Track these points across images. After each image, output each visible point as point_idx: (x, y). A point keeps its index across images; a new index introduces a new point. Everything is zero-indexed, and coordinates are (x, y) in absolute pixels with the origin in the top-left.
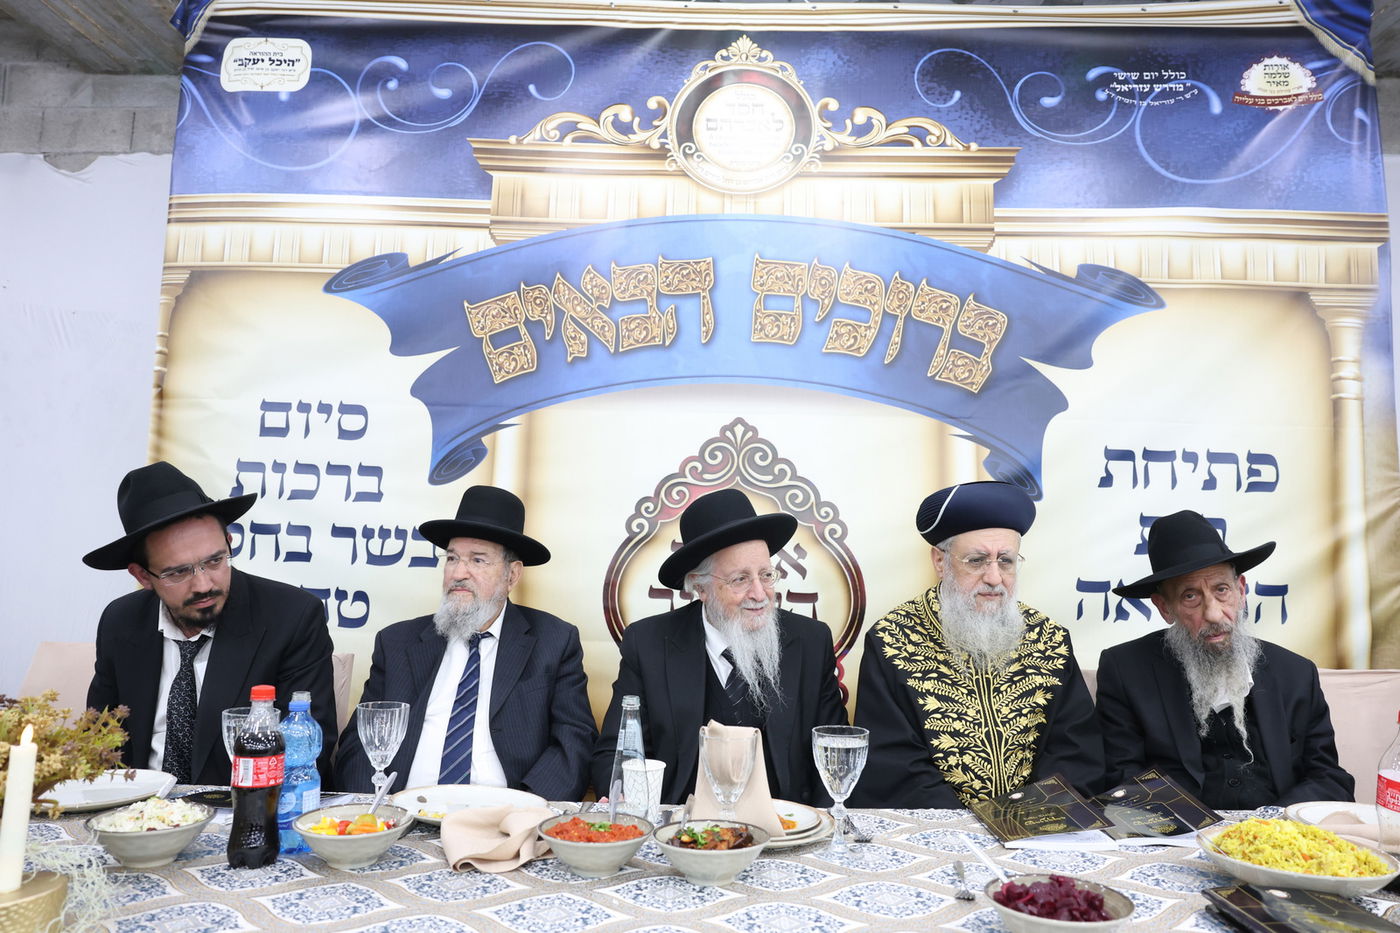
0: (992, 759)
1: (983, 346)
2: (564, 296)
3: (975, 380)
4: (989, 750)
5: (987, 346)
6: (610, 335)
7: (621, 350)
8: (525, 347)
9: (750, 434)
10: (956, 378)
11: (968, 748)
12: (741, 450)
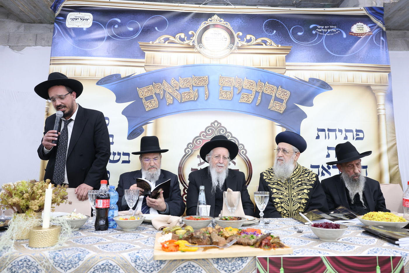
0: (289, 205)
1: (283, 100)
2: (166, 86)
3: (281, 110)
4: (289, 203)
5: (285, 100)
6: (179, 97)
7: (182, 101)
8: (155, 101)
9: (219, 125)
10: (276, 109)
11: (283, 202)
12: (217, 129)
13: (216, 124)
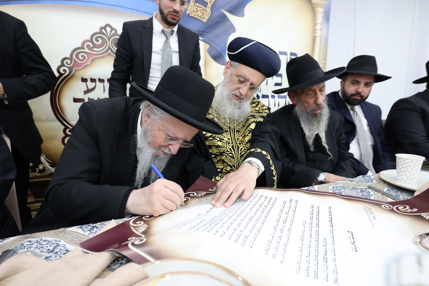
0: (235, 156)
1: (207, 3)
3: (205, 17)
4: (233, 153)
5: (209, 3)
9: (113, 32)
10: (198, 16)
12: (110, 38)
13: (108, 29)
